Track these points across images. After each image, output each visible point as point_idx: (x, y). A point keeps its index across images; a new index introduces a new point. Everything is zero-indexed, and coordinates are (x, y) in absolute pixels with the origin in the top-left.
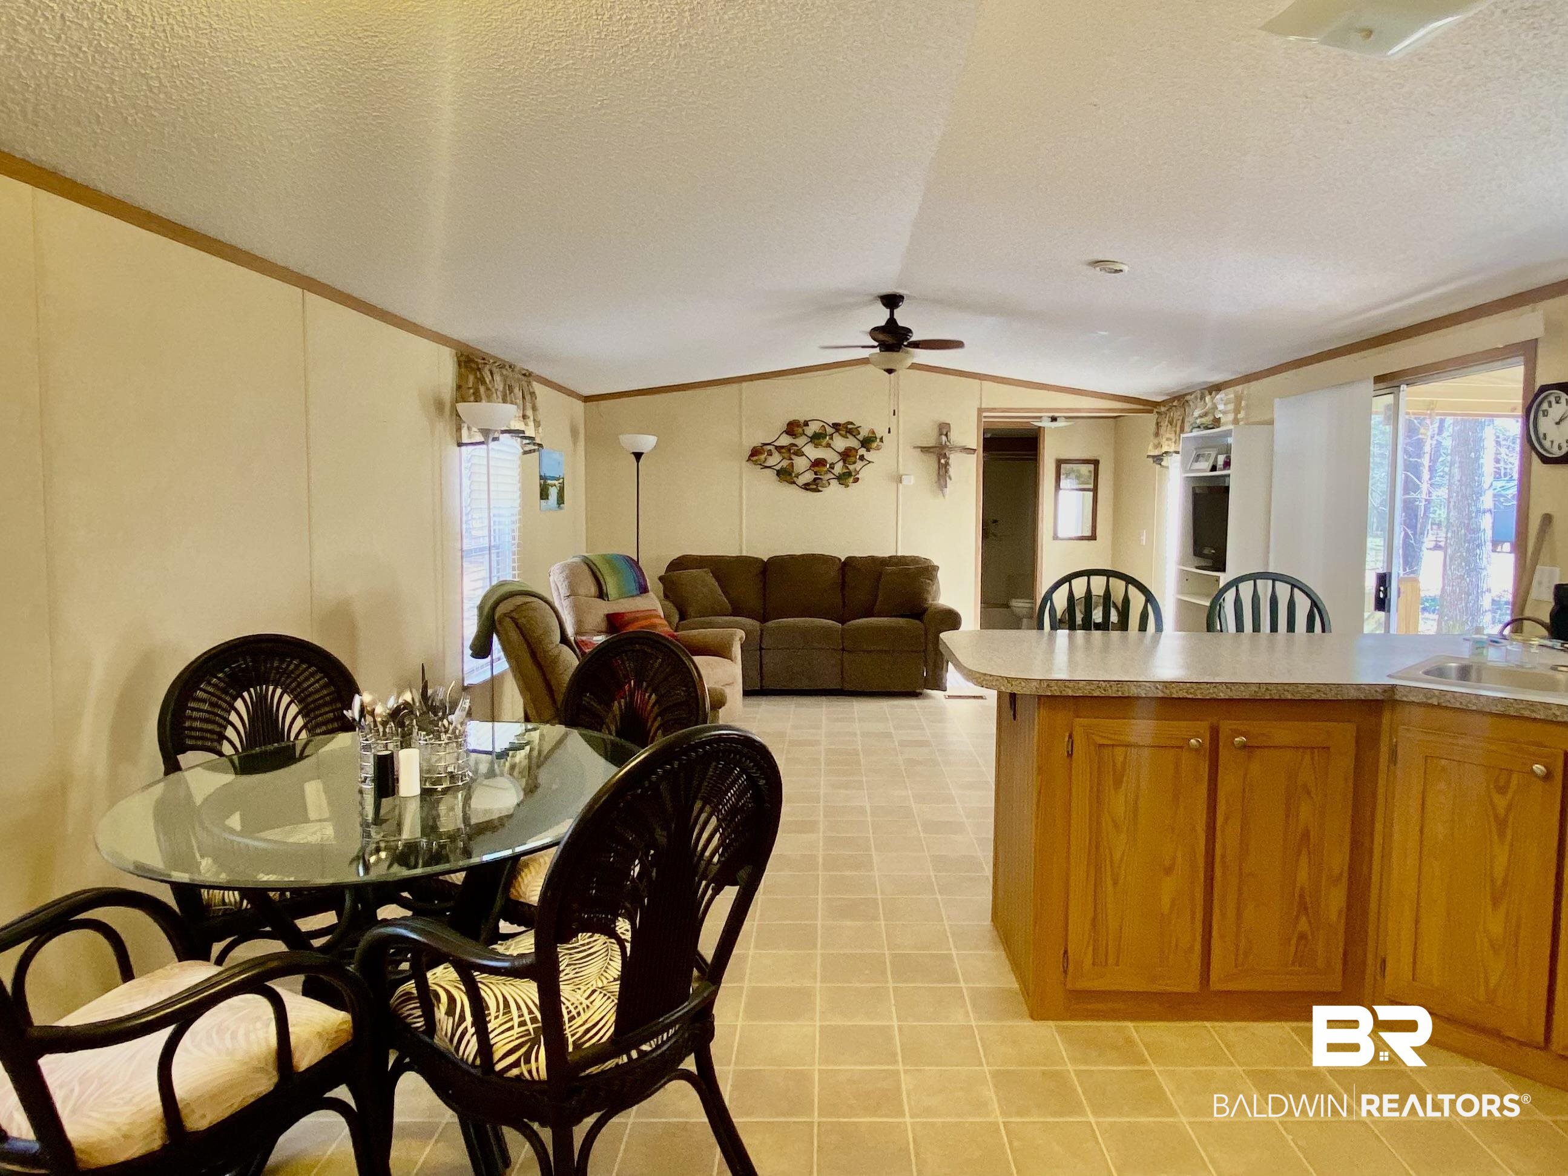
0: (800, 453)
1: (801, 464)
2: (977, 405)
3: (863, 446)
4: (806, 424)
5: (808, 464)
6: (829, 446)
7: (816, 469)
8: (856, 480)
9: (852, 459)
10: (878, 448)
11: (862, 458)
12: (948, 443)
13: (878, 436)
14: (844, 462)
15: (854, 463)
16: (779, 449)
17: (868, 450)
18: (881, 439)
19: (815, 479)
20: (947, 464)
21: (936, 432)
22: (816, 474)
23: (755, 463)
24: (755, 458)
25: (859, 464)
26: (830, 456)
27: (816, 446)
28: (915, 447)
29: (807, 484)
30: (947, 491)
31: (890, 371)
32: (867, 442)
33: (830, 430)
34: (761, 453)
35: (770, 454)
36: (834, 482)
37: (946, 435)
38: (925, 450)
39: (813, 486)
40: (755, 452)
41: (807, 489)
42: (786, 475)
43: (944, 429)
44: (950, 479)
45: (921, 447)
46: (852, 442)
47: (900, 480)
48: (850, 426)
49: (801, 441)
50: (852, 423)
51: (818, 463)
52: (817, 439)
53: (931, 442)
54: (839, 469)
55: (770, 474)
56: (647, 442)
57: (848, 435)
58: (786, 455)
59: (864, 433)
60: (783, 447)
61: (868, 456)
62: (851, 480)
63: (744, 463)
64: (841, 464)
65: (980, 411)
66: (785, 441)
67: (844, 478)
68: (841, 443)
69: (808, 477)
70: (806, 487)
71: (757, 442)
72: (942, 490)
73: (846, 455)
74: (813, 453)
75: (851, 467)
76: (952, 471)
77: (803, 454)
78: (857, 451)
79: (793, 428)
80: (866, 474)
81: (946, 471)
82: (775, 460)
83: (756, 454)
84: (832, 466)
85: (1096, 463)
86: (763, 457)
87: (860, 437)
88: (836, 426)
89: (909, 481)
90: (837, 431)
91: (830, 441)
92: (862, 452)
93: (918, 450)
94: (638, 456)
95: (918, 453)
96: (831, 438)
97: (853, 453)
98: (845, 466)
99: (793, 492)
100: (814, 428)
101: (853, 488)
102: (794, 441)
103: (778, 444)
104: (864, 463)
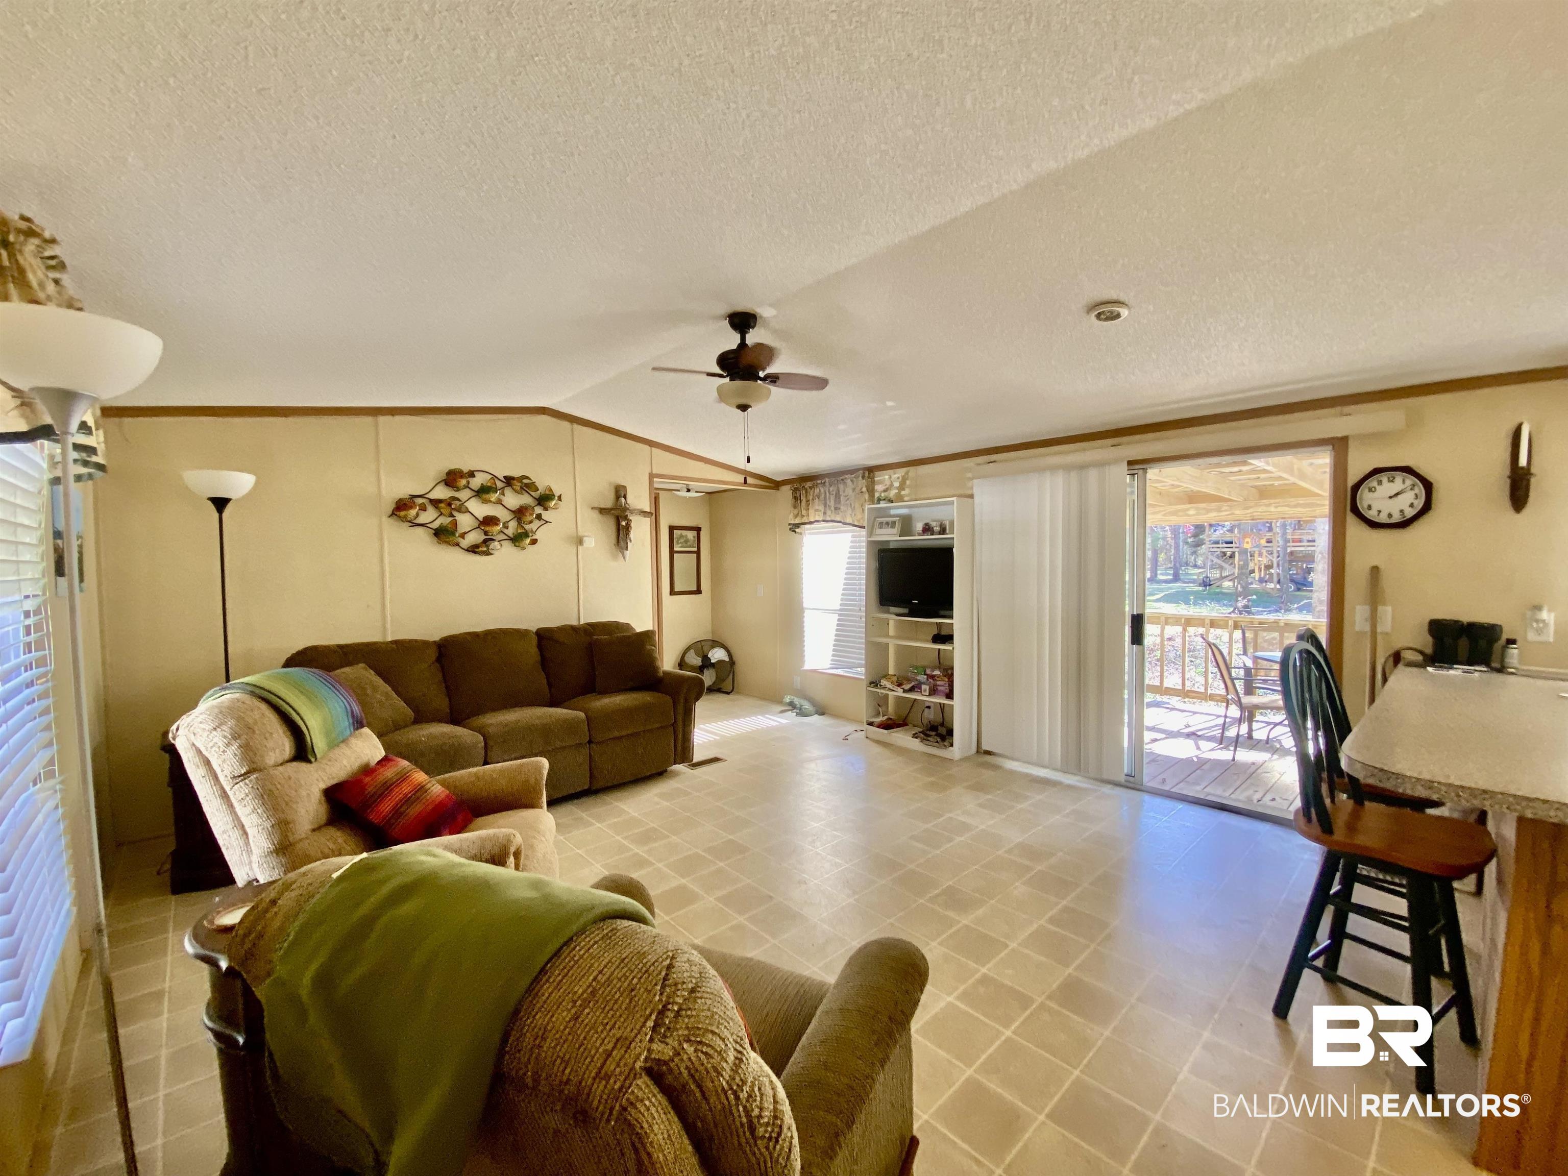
0: (462, 509)
1: (464, 521)
2: (649, 471)
3: (539, 504)
4: (472, 474)
5: (473, 523)
6: (499, 502)
7: (485, 528)
8: (534, 542)
9: (529, 518)
10: (556, 508)
11: (539, 517)
12: (626, 505)
13: (557, 494)
14: (519, 521)
15: (531, 522)
16: (435, 503)
17: (545, 509)
18: (560, 498)
19: (485, 541)
20: (627, 526)
21: (612, 494)
22: (486, 533)
23: (404, 519)
24: (402, 513)
25: (536, 524)
26: (499, 513)
27: (483, 501)
28: (594, 509)
29: (474, 546)
30: (628, 552)
31: (744, 408)
32: (544, 500)
33: (500, 484)
34: (411, 508)
35: (423, 508)
36: (508, 544)
37: (625, 497)
38: (602, 511)
39: (482, 549)
40: (400, 505)
41: (475, 552)
42: (444, 535)
43: (620, 492)
44: (631, 541)
45: (597, 508)
46: (527, 499)
47: (580, 541)
48: (525, 481)
49: (464, 495)
50: (527, 478)
51: (489, 521)
52: (482, 492)
53: (610, 504)
54: (511, 531)
55: (425, 534)
56: (220, 481)
57: (523, 491)
58: (444, 511)
59: (541, 490)
60: (440, 501)
61: (546, 515)
62: (528, 541)
63: (385, 519)
64: (515, 523)
65: (652, 477)
66: (442, 493)
67: (516, 540)
68: (513, 500)
69: (475, 537)
70: (473, 549)
71: (403, 493)
72: (622, 553)
73: (520, 513)
74: (480, 509)
75: (527, 527)
76: (633, 533)
77: (467, 511)
78: (532, 509)
79: (452, 479)
80: (544, 534)
81: (627, 534)
82: (429, 516)
83: (403, 510)
84: (505, 525)
85: (698, 529)
86: (413, 512)
87: (536, 494)
88: (509, 481)
89: (589, 543)
90: (509, 485)
91: (501, 497)
92: (538, 510)
93: (597, 512)
94: (220, 503)
95: (596, 515)
96: (502, 493)
97: (527, 511)
98: (520, 526)
99: (455, 556)
100: (481, 480)
101: (529, 551)
102: (454, 494)
103: (432, 496)
104: (542, 523)
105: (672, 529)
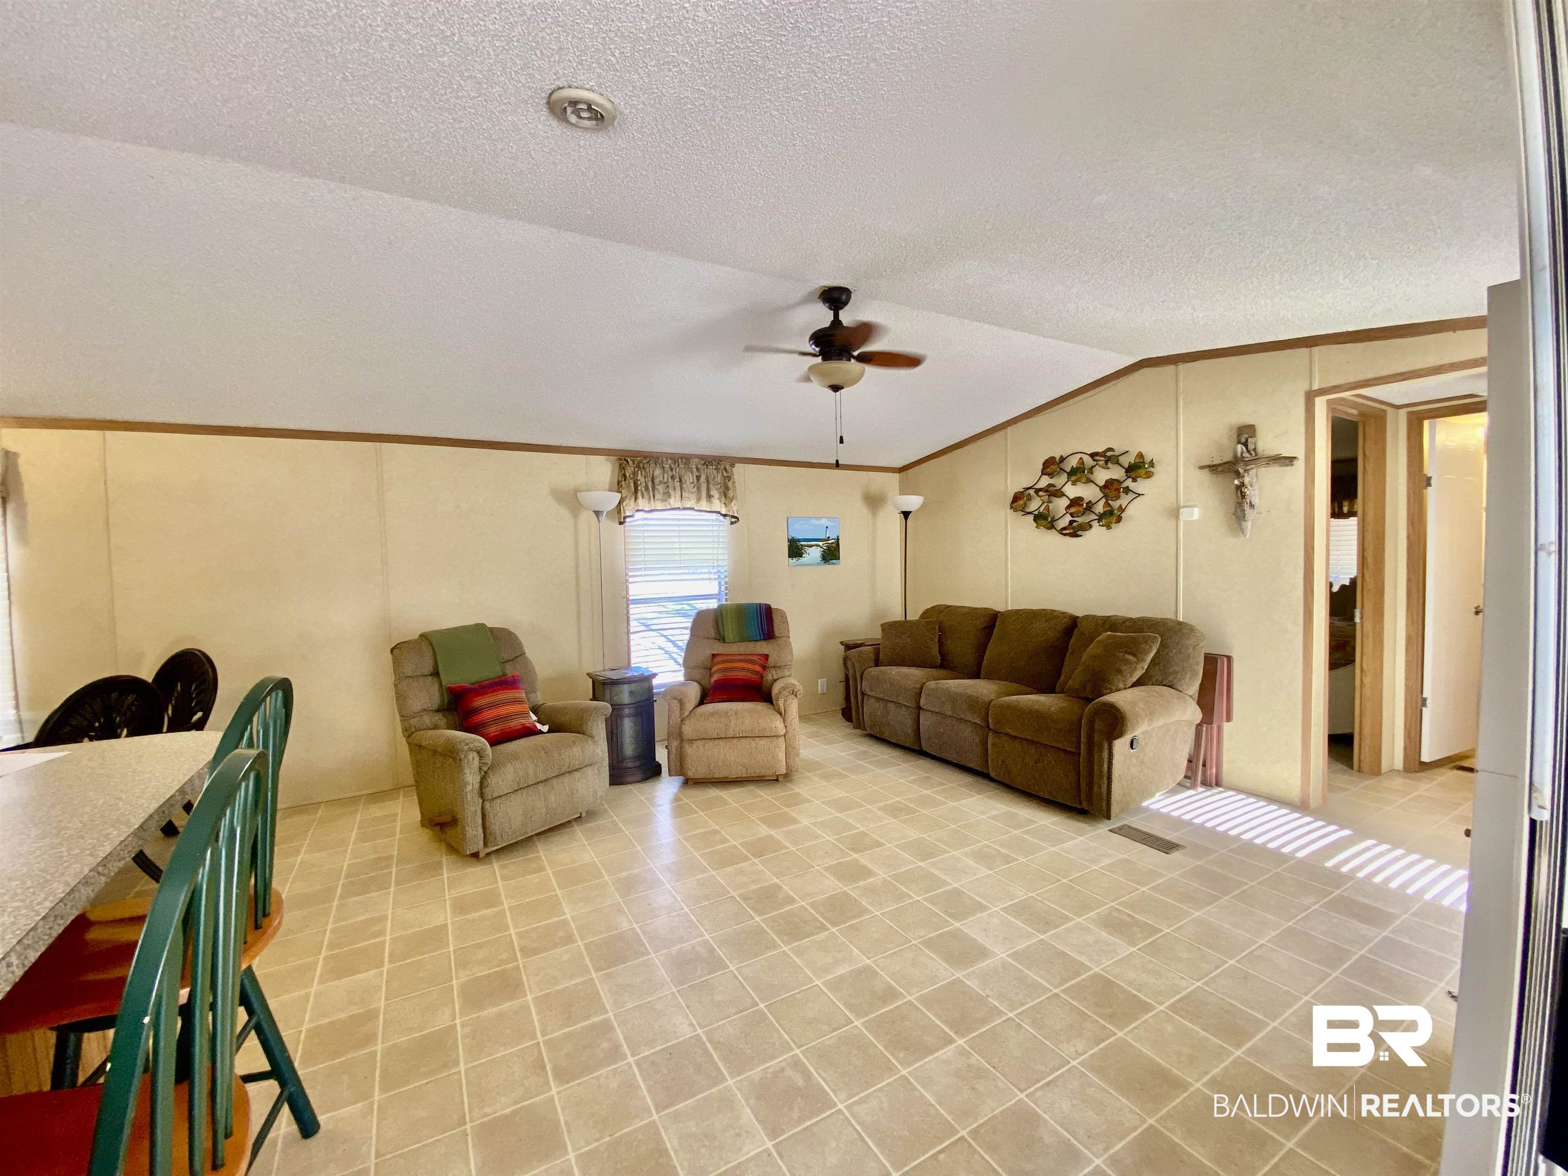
0: (1059, 494)
1: (1060, 506)
2: (1306, 387)
3: (1128, 476)
5: (1067, 504)
6: (1089, 481)
7: (1074, 510)
8: (1121, 520)
9: (1115, 494)
10: (1149, 475)
11: (1127, 490)
12: (1246, 455)
13: (1147, 460)
14: (1107, 500)
15: (1119, 497)
16: (1037, 491)
17: (1135, 480)
18: (1152, 464)
19: (1071, 522)
20: (1243, 484)
21: (1232, 441)
22: (1073, 515)
23: (1017, 510)
24: (1016, 505)
25: (1124, 500)
26: (1087, 492)
27: (1075, 483)
28: (1201, 468)
29: (1064, 529)
30: (1248, 525)
31: (836, 388)
32: (1135, 470)
33: (1088, 461)
34: (1022, 499)
35: (1030, 498)
36: (1096, 524)
37: (1246, 444)
38: (1213, 468)
39: (1074, 531)
40: (1017, 498)
41: (1065, 535)
42: (1044, 520)
43: (1245, 433)
44: (1252, 506)
45: (1209, 466)
46: (1116, 473)
47: (1175, 513)
48: (1109, 454)
49: (1059, 481)
50: (1112, 449)
51: (1076, 503)
52: (1079, 474)
53: (1228, 457)
54: (1100, 508)
55: (1030, 519)
56: (915, 502)
57: (1110, 465)
58: (1046, 498)
59: (1126, 461)
60: (1042, 489)
61: (1137, 487)
62: (1114, 519)
63: (1008, 511)
64: (1103, 501)
65: (1310, 395)
66: (1045, 482)
67: (1111, 517)
68: (1102, 476)
69: (1067, 520)
70: (1062, 532)
71: (1019, 488)
72: (1240, 525)
73: (1111, 488)
74: (1072, 491)
75: (1115, 504)
76: (1252, 493)
77: (1063, 495)
78: (1121, 482)
79: (1050, 467)
80: (1133, 510)
81: (1243, 496)
83: (1019, 501)
84: (1091, 505)
86: (1021, 502)
87: (1125, 464)
88: (1093, 455)
89: (1193, 514)
90: (1097, 461)
91: (1091, 476)
92: (1129, 483)
93: (1206, 471)
94: (906, 514)
95: (1205, 475)
96: (1091, 470)
97: (1116, 486)
98: (1107, 504)
99: (1052, 539)
100: (1073, 462)
101: (1118, 530)
102: (1052, 481)
103: (1037, 487)
104: (1131, 496)
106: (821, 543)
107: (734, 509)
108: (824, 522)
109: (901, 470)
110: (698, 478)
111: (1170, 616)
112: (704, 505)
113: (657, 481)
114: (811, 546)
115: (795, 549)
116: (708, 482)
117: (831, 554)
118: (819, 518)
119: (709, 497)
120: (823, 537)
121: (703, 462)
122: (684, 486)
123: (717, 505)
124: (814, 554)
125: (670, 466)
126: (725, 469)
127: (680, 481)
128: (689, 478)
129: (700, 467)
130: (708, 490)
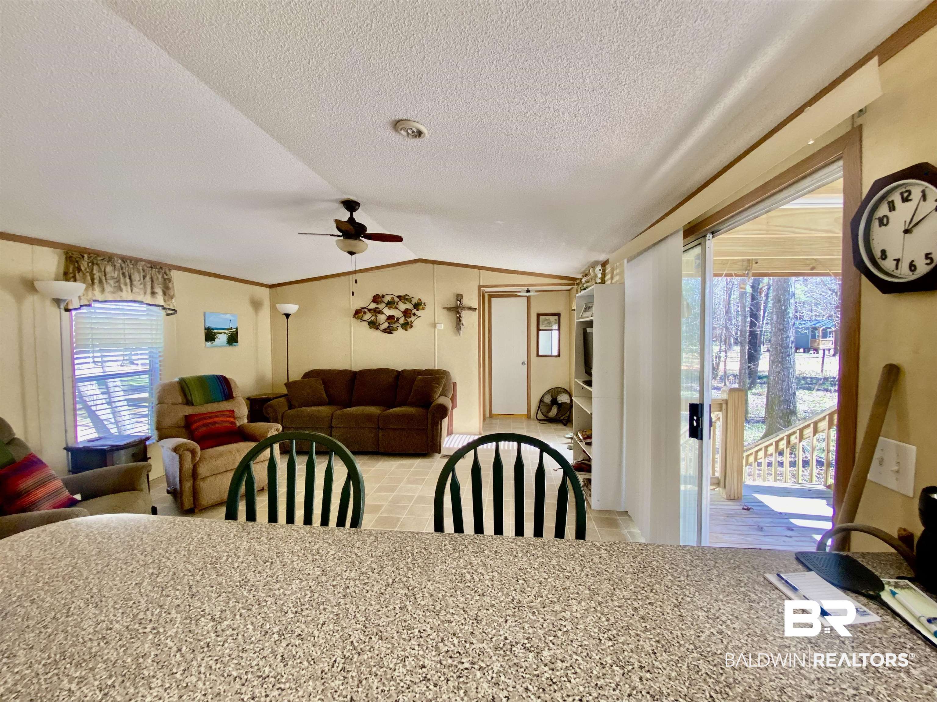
0: (381, 312)
1: (382, 318)
2: (478, 284)
3: (415, 308)
4: (383, 296)
5: (386, 318)
6: (396, 308)
7: (389, 321)
8: (411, 327)
9: (409, 315)
10: (423, 309)
11: (414, 314)
12: (461, 305)
13: (423, 302)
14: (405, 317)
15: (410, 317)
16: (369, 310)
17: (418, 310)
18: (425, 304)
19: (389, 327)
20: (460, 316)
21: (455, 300)
22: (389, 323)
23: (357, 318)
24: (357, 316)
25: (413, 318)
26: (396, 313)
27: (389, 308)
28: (443, 308)
29: (385, 329)
30: (461, 332)
31: (352, 253)
32: (417, 306)
33: (397, 299)
34: (360, 313)
35: (365, 313)
36: (400, 328)
37: (460, 301)
38: (449, 309)
39: (389, 331)
40: (357, 312)
42: (374, 325)
43: (459, 297)
44: (463, 325)
45: (447, 308)
46: (409, 306)
47: (435, 326)
48: (407, 297)
49: (381, 306)
50: (408, 295)
51: (390, 318)
52: (390, 304)
53: (453, 305)
54: (402, 321)
55: (366, 324)
56: (292, 308)
57: (406, 302)
58: (374, 314)
59: (415, 301)
60: (372, 309)
61: (418, 313)
62: (409, 326)
63: (352, 318)
64: (403, 318)
65: (480, 287)
66: (373, 306)
67: (406, 326)
68: (403, 306)
69: (386, 325)
70: (385, 331)
71: (358, 307)
72: (459, 332)
73: (407, 313)
74: (388, 312)
75: (409, 320)
76: (463, 320)
77: (383, 313)
78: (411, 310)
79: (376, 299)
80: (417, 323)
81: (460, 321)
82: (368, 316)
83: (358, 314)
84: (398, 319)
85: (558, 315)
86: (361, 315)
87: (413, 303)
88: (399, 297)
89: (441, 327)
90: (400, 300)
91: (397, 306)
92: (415, 311)
93: (445, 309)
94: (287, 316)
95: (445, 311)
96: (397, 304)
97: (409, 312)
98: (405, 319)
99: (378, 334)
100: (388, 298)
101: (410, 331)
102: (377, 306)
103: (369, 308)
104: (416, 317)
105: (539, 315)
106: (227, 331)
107: (174, 304)
108: (228, 317)
109: (271, 286)
110: (144, 277)
111: (432, 368)
112: (148, 299)
113: (108, 276)
114: (220, 333)
115: (210, 336)
116: (152, 281)
117: (233, 339)
118: (225, 314)
119: (153, 293)
120: (228, 327)
121: (149, 265)
122: (135, 283)
123: (160, 300)
124: (222, 339)
125: (121, 265)
126: (165, 273)
127: (130, 278)
128: (136, 277)
129: (145, 268)
130: (152, 288)
